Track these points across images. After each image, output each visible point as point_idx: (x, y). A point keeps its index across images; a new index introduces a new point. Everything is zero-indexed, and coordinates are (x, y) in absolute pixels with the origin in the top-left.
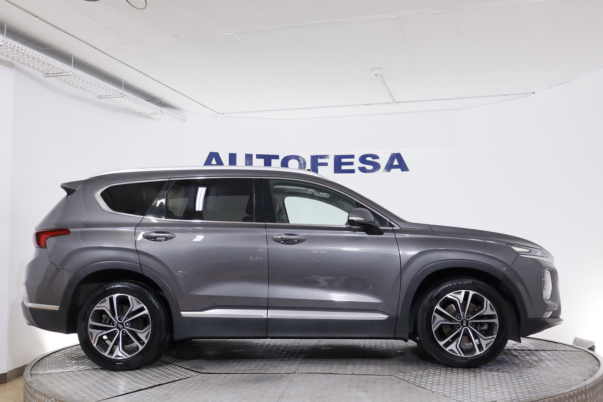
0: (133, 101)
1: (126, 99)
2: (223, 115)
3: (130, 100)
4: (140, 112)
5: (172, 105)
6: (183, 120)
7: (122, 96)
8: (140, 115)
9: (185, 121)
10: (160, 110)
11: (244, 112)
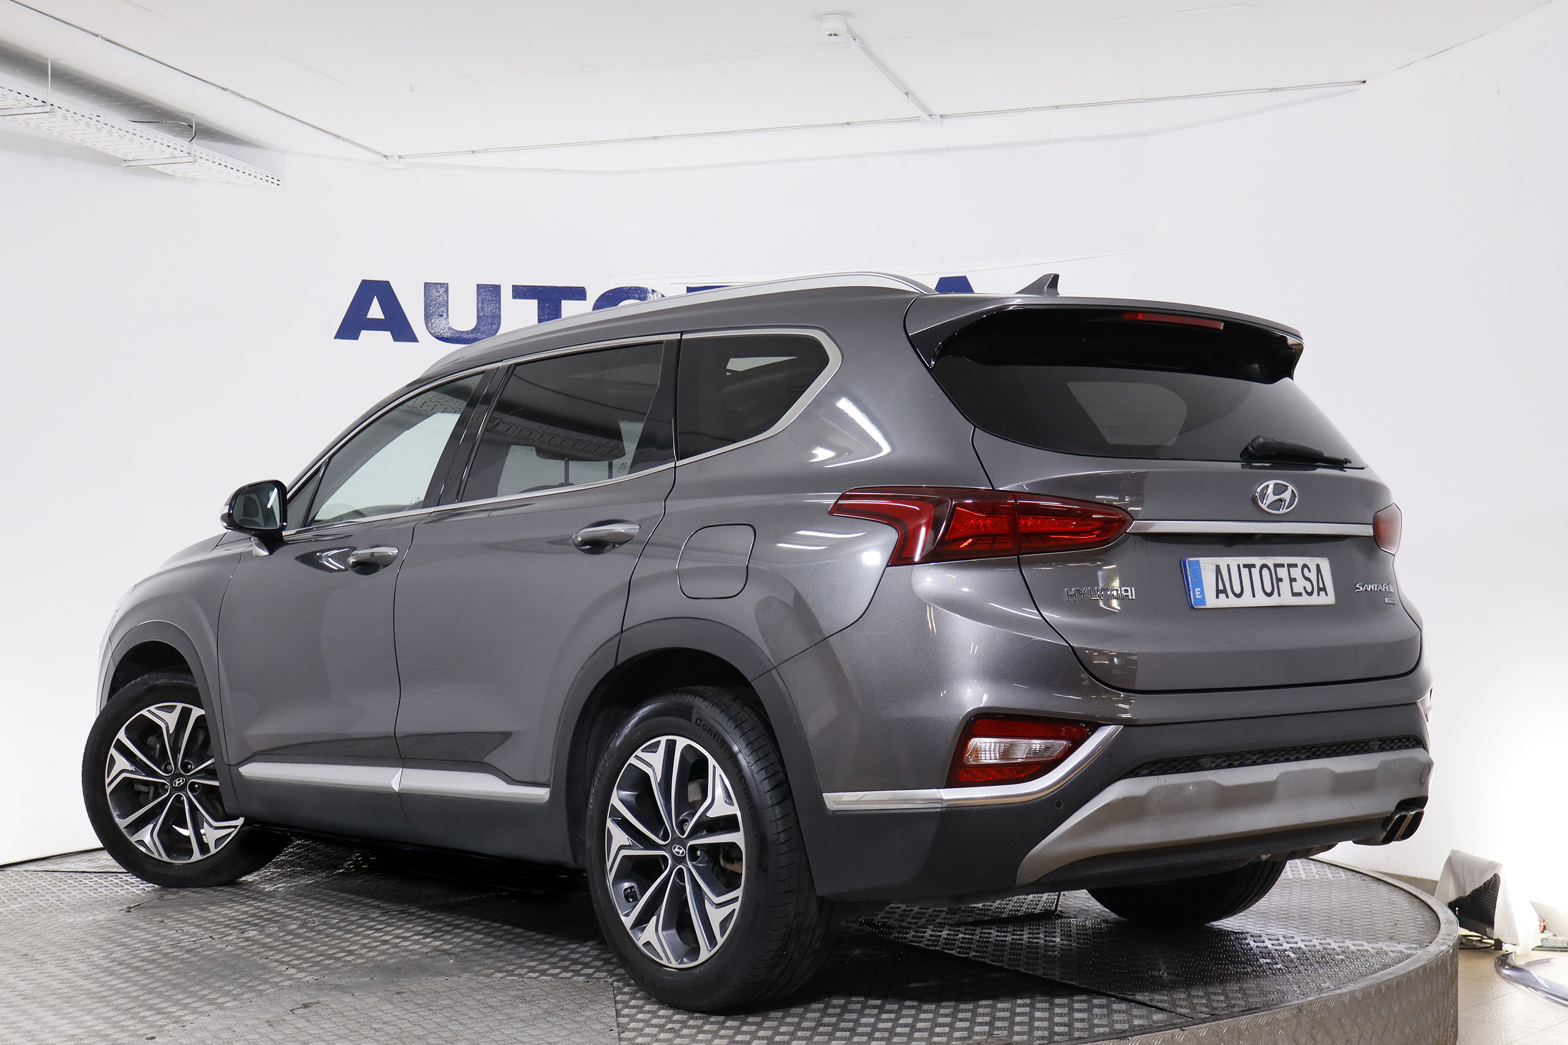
0: (88, 124)
1: (65, 117)
2: (402, 160)
3: (77, 122)
4: (126, 159)
5: (228, 133)
6: (271, 180)
8: (125, 165)
9: (278, 182)
10: (185, 150)
11: (467, 152)
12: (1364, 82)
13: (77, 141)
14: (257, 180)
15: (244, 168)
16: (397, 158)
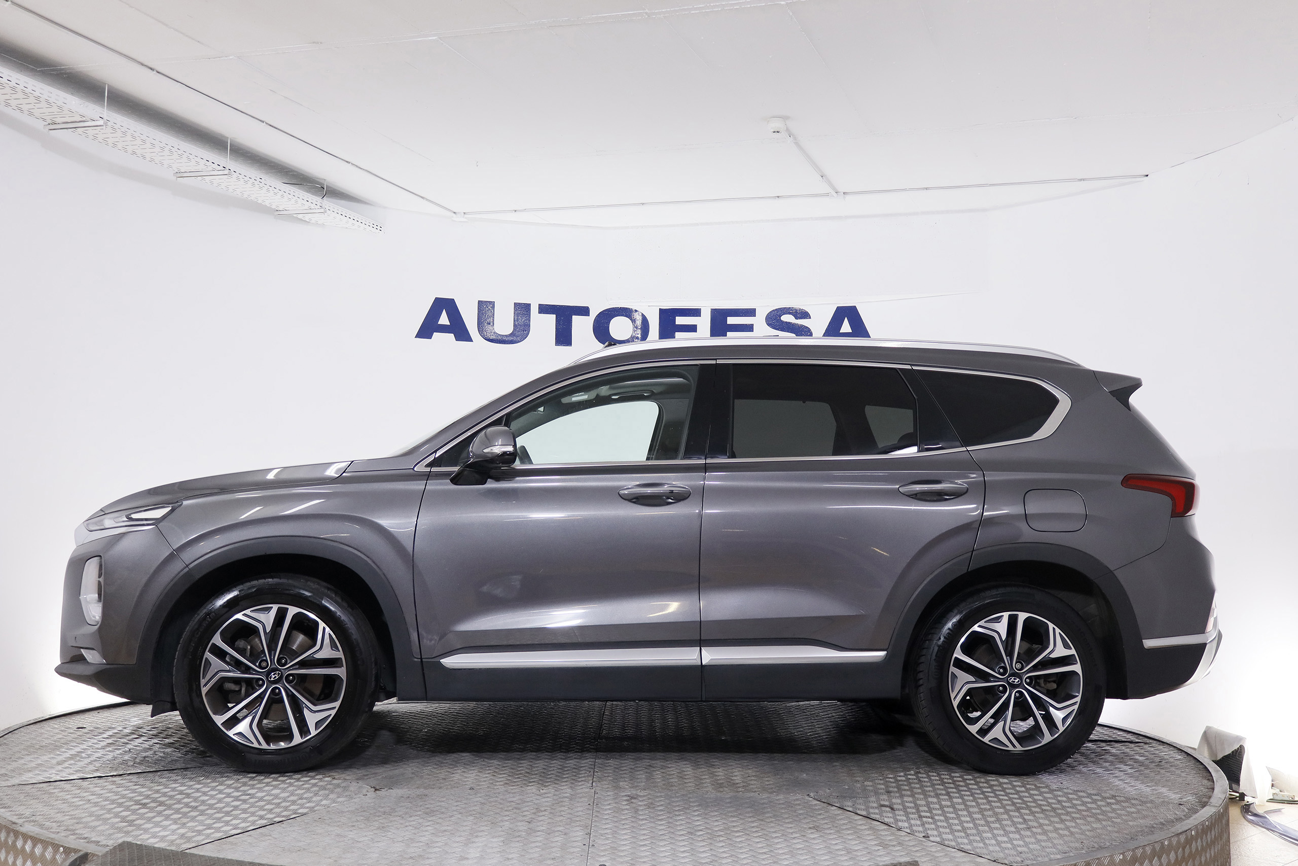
0: (253, 184)
1: (238, 179)
2: (466, 216)
3: (246, 182)
4: (277, 209)
6: (375, 227)
7: (226, 172)
8: (278, 214)
9: (381, 229)
10: (319, 204)
11: (511, 211)
12: (1147, 176)
13: (245, 196)
14: (367, 227)
15: (358, 218)
16: (463, 214)
